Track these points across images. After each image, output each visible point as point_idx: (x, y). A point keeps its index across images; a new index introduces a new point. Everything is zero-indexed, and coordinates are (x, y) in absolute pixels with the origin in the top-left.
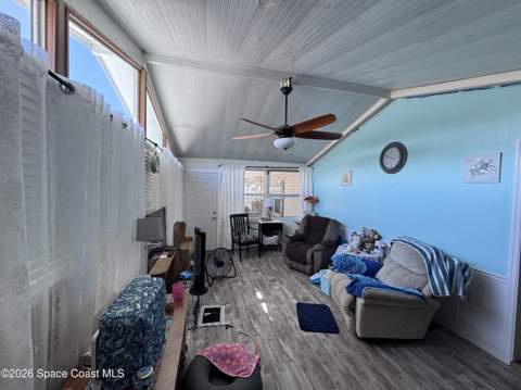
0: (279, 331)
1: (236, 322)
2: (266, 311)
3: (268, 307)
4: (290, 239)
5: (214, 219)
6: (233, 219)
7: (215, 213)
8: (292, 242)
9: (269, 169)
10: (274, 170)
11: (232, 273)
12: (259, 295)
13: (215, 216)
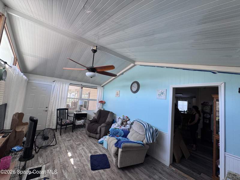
2: (73, 163)
3: (74, 161)
4: (90, 122)
5: (46, 111)
6: (58, 111)
7: (47, 108)
8: (91, 123)
9: (83, 86)
10: (85, 87)
11: (54, 143)
12: (70, 154)
13: (46, 109)
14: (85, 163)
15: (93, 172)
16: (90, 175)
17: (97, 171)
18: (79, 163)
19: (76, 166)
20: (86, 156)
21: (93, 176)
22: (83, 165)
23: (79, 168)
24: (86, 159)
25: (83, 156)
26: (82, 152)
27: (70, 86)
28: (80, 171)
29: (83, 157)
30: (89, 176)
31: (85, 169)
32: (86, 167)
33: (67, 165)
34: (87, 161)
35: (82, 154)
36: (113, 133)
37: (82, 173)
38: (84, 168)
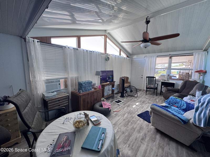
0: (130, 112)
1: (122, 105)
2: (133, 107)
4: (167, 89)
5: (142, 78)
6: (147, 78)
7: (142, 75)
8: (168, 91)
9: (171, 56)
10: (174, 56)
11: (136, 96)
12: (137, 104)
13: (142, 77)
14: (139, 111)
16: (134, 116)
18: (136, 109)
27: (157, 58)
31: (135, 113)
32: (137, 112)
33: (130, 106)
36: (170, 101)
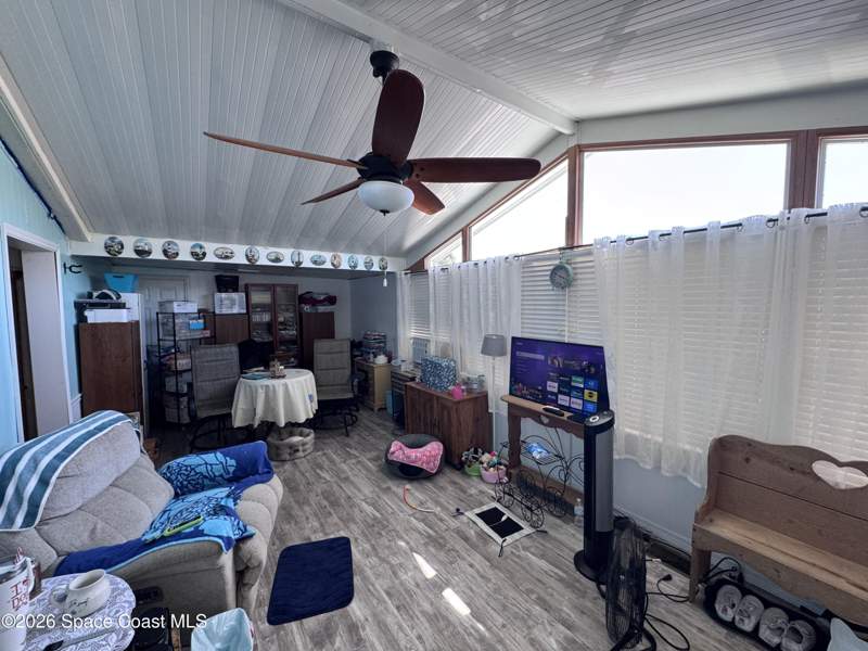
0: (385, 527)
1: (454, 523)
2: (420, 560)
3: (417, 568)
14: (374, 560)
15: (342, 534)
16: (353, 526)
17: (332, 536)
18: (394, 561)
19: (400, 548)
20: (375, 602)
21: (346, 525)
22: (377, 555)
23: (387, 543)
24: (373, 578)
25: (387, 598)
26: (400, 627)
28: (383, 533)
29: (388, 594)
30: (356, 523)
31: (369, 541)
32: (367, 546)
33: (432, 550)
34: (369, 572)
35: (398, 608)
37: (376, 529)
38: (373, 542)
